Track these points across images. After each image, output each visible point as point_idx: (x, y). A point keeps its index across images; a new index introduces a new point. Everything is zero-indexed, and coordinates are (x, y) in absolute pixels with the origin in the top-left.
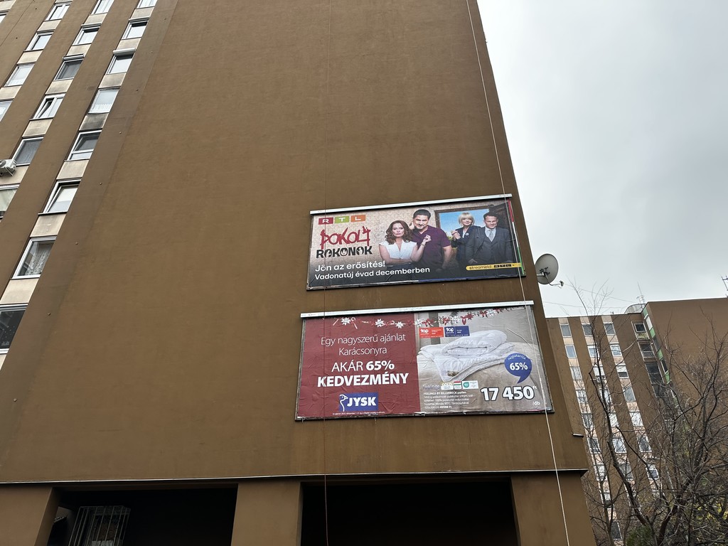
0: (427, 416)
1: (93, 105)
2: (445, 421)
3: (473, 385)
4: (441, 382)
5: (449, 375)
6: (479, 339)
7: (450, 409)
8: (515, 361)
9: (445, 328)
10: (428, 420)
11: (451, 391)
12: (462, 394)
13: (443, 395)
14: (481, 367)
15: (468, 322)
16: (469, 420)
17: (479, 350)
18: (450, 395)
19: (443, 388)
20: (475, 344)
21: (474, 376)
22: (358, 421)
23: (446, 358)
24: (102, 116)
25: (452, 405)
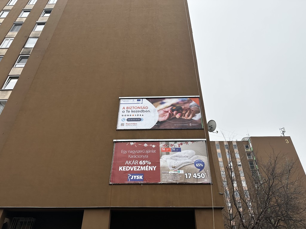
0: (163, 184)
1: (26, 44)
2: (170, 186)
3: (182, 172)
4: (169, 170)
5: (172, 168)
6: (185, 153)
7: (172, 181)
8: (198, 163)
9: (172, 148)
10: (163, 186)
11: (173, 174)
12: (177, 175)
13: (170, 176)
14: (185, 165)
15: (181, 146)
16: (180, 186)
17: (185, 158)
18: (172, 176)
19: (170, 173)
20: (183, 155)
21: (182, 168)
22: (135, 185)
23: (171, 160)
24: (30, 49)
25: (173, 180)
